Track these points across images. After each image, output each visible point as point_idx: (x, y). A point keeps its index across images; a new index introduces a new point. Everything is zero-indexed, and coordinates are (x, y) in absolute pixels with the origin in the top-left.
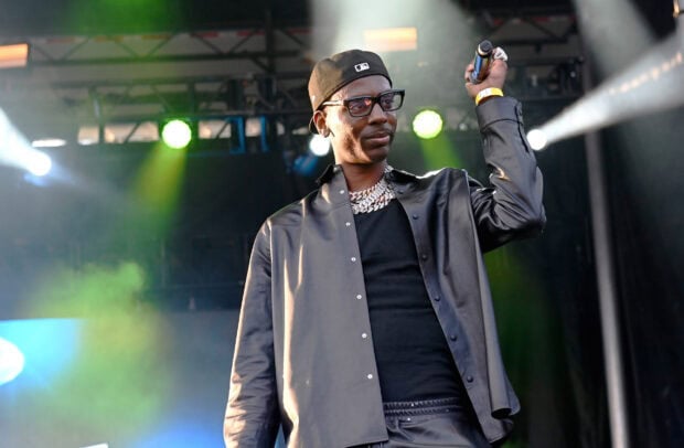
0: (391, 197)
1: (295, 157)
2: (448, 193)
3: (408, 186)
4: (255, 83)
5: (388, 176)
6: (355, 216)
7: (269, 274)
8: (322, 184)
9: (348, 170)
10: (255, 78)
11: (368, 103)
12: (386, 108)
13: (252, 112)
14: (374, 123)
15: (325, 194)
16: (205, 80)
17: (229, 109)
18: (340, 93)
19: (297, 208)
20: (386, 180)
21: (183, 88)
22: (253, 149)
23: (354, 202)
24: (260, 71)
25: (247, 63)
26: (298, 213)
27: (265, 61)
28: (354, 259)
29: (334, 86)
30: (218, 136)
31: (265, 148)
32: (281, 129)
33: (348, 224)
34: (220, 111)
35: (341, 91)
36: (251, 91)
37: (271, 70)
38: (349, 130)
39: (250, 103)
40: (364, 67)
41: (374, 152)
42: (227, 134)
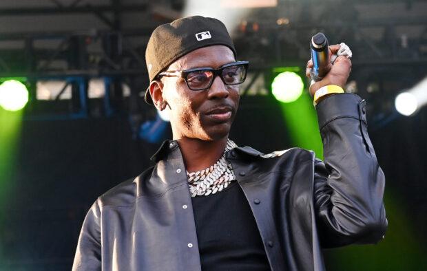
0: (232, 178)
1: (142, 122)
2: (292, 178)
3: (251, 166)
4: (99, 41)
5: (229, 155)
6: (192, 198)
7: (100, 258)
8: (157, 161)
9: (186, 147)
10: (99, 33)
11: (208, 75)
12: (228, 82)
13: (95, 72)
14: (214, 98)
15: (160, 172)
16: (43, 36)
17: (69, 69)
18: (178, 63)
19: (129, 187)
20: (226, 159)
21: (19, 45)
22: (96, 112)
23: (191, 183)
24: (105, 27)
25: (91, 17)
26: (132, 193)
27: (110, 16)
28: (190, 245)
29: (172, 54)
30: (58, 97)
31: (109, 112)
32: (127, 91)
33: (185, 207)
34: (61, 70)
35: (179, 61)
36: (95, 49)
37: (116, 25)
38: (186, 104)
39: (94, 61)
40: (206, 36)
41: (214, 128)
42: (67, 95)
